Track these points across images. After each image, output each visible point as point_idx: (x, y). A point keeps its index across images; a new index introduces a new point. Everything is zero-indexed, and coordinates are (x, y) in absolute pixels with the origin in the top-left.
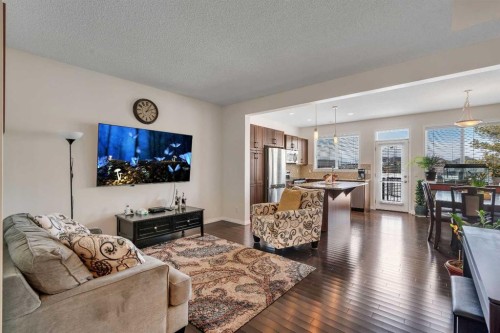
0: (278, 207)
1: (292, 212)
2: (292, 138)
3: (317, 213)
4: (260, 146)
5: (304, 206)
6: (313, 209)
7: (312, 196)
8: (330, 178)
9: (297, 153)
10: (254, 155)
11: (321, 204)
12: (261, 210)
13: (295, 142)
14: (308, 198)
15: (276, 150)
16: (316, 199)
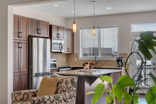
0: (37, 94)
1: (47, 97)
2: (58, 28)
3: (70, 98)
4: (24, 36)
5: (59, 91)
6: (67, 94)
7: (66, 83)
8: (88, 66)
9: (63, 42)
10: (17, 44)
11: (75, 89)
12: (21, 97)
13: (61, 32)
14: (63, 84)
15: (41, 40)
16: (70, 85)
